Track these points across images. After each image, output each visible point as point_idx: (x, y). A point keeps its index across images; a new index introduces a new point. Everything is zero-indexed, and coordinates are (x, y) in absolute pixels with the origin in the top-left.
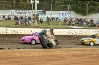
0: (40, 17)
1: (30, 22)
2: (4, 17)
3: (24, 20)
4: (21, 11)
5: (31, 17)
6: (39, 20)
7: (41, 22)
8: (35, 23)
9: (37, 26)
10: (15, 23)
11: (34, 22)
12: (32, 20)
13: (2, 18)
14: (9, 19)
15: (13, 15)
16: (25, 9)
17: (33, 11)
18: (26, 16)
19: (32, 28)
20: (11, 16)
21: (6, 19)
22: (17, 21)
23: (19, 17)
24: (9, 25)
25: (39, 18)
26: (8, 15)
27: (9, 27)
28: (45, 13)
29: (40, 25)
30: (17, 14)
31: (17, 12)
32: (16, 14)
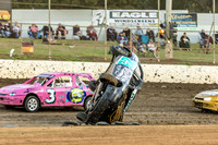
0: (181, 30)
1: (152, 46)
2: (76, 29)
3: (133, 39)
4: (126, 13)
5: (155, 32)
6: (178, 39)
7: (184, 45)
8: (167, 49)
9: (171, 57)
10: (107, 49)
11: (163, 46)
12: (158, 39)
13: (71, 32)
14: (92, 36)
15: (103, 25)
16: (136, 7)
17: (162, 13)
18: (139, 28)
19: (156, 62)
20: (98, 30)
21: (83, 38)
22: (114, 44)
23: (119, 31)
24: (91, 55)
25: (179, 35)
26: (89, 24)
27: (92, 59)
28: (194, 18)
29: (181, 54)
30: (113, 21)
31: (114, 15)
32: (110, 22)
